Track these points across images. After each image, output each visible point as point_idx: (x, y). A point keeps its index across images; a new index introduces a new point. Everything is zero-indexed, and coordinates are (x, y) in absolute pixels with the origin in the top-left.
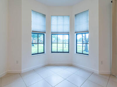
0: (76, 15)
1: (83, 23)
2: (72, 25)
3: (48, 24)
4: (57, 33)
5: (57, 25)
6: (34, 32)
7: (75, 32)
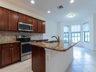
0: (83, 24)
1: (86, 28)
2: (82, 28)
3: (70, 29)
4: (74, 33)
5: (74, 29)
6: (65, 33)
7: (84, 32)
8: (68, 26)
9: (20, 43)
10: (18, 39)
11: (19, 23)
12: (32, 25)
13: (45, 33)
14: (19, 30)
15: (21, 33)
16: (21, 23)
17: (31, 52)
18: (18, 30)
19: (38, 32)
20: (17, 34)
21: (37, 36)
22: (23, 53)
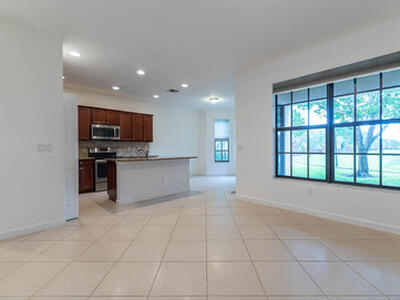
8: (227, 121)
9: (94, 161)
10: (90, 155)
11: (93, 126)
12: (118, 128)
13: (151, 141)
14: (95, 137)
15: (98, 143)
16: (98, 126)
17: (106, 179)
18: (91, 139)
19: (132, 141)
20: (90, 144)
21: (134, 149)
22: (99, 177)
